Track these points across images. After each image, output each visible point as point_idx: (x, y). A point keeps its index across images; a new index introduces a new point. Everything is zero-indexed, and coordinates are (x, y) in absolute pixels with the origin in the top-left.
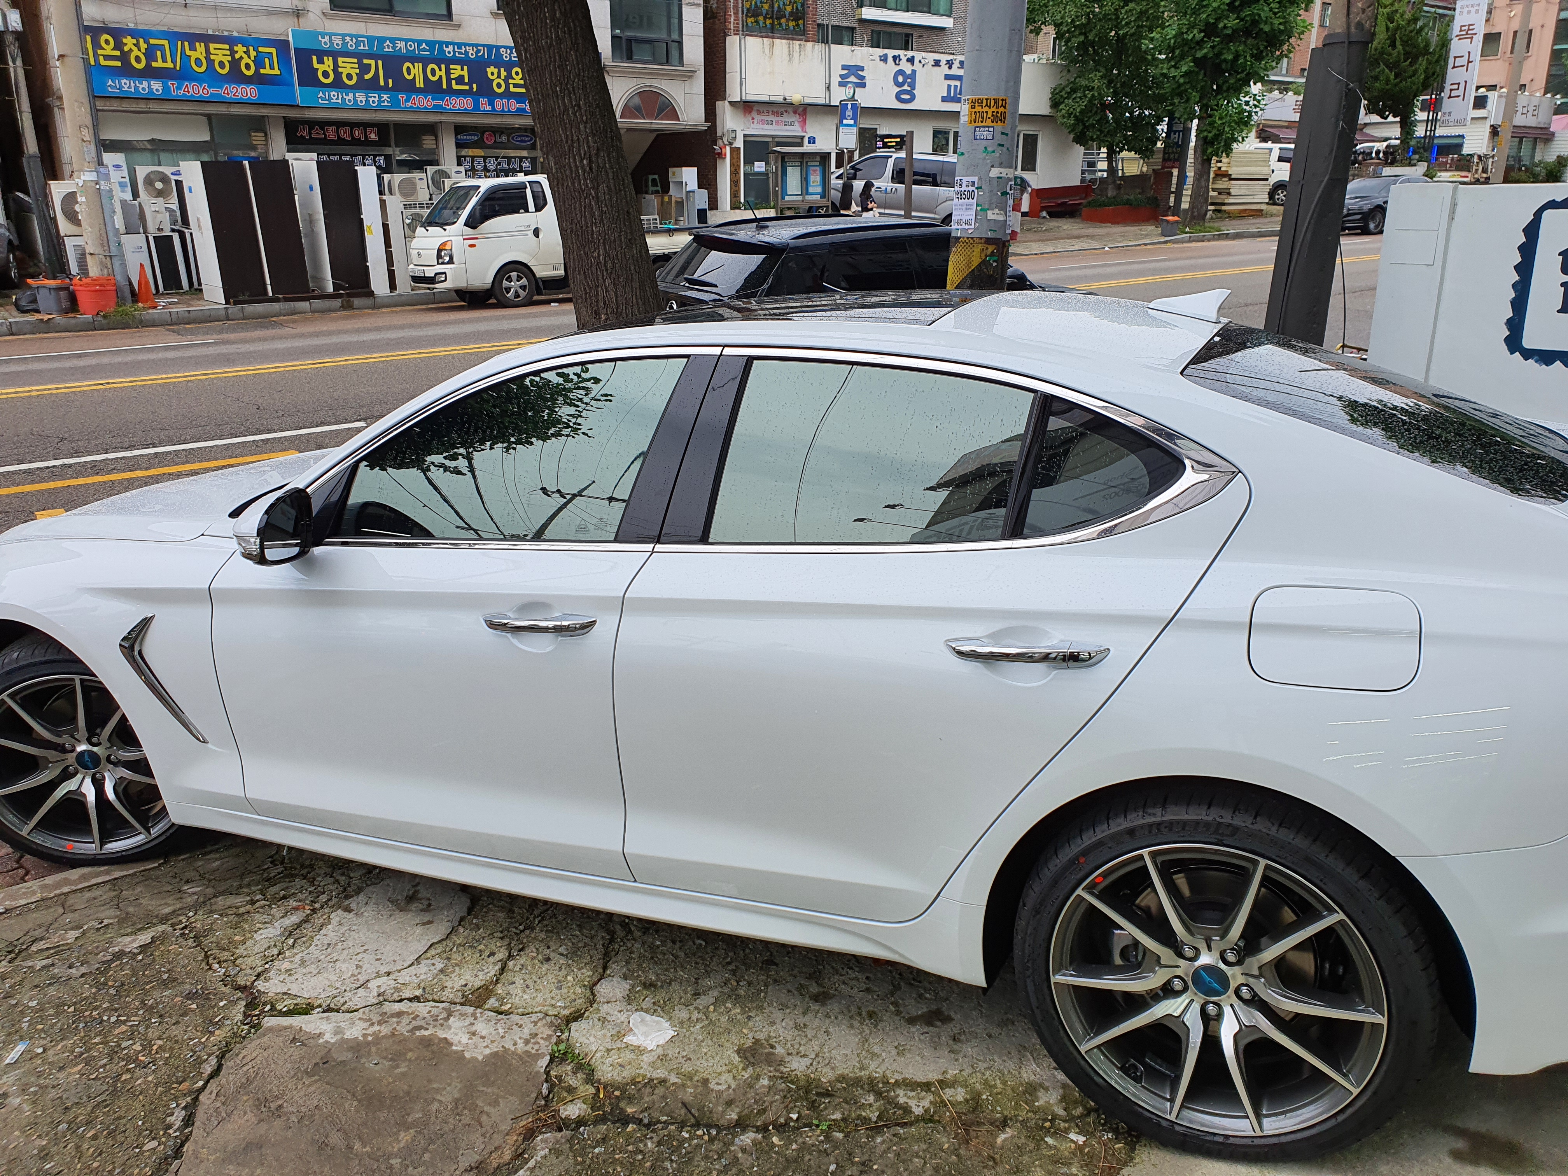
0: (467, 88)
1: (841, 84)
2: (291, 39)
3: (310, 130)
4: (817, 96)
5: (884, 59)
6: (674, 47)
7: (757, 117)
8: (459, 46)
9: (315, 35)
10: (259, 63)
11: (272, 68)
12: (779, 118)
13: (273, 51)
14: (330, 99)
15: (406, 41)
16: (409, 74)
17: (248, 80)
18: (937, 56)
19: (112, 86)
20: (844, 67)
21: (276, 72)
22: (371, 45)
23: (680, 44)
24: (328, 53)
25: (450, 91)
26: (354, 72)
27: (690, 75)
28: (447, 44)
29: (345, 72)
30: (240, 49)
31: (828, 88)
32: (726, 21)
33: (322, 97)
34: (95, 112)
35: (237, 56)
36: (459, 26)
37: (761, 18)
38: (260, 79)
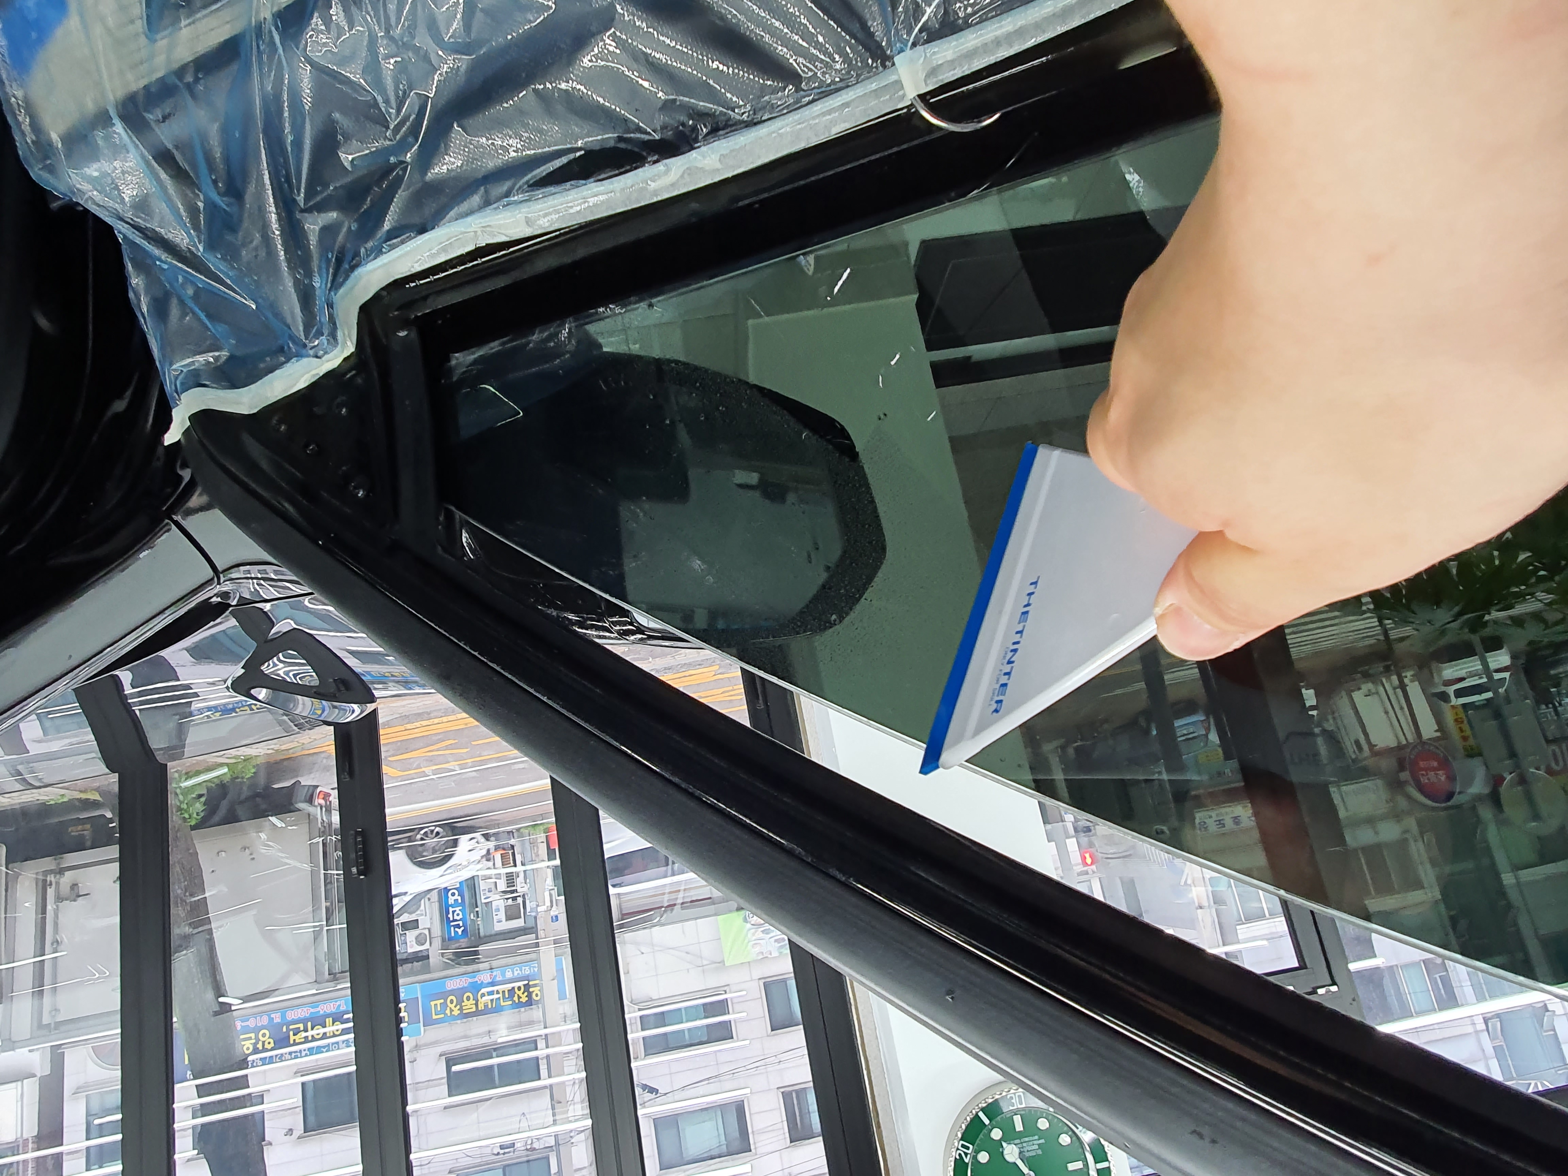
0: (291, 1027)
2: (423, 1028)
10: (443, 1005)
11: (436, 1005)
13: (434, 1017)
17: (452, 992)
21: (433, 1003)
25: (304, 1021)
27: (79, 1089)
30: (456, 1012)
35: (458, 1007)
36: (296, 1076)
38: (444, 995)
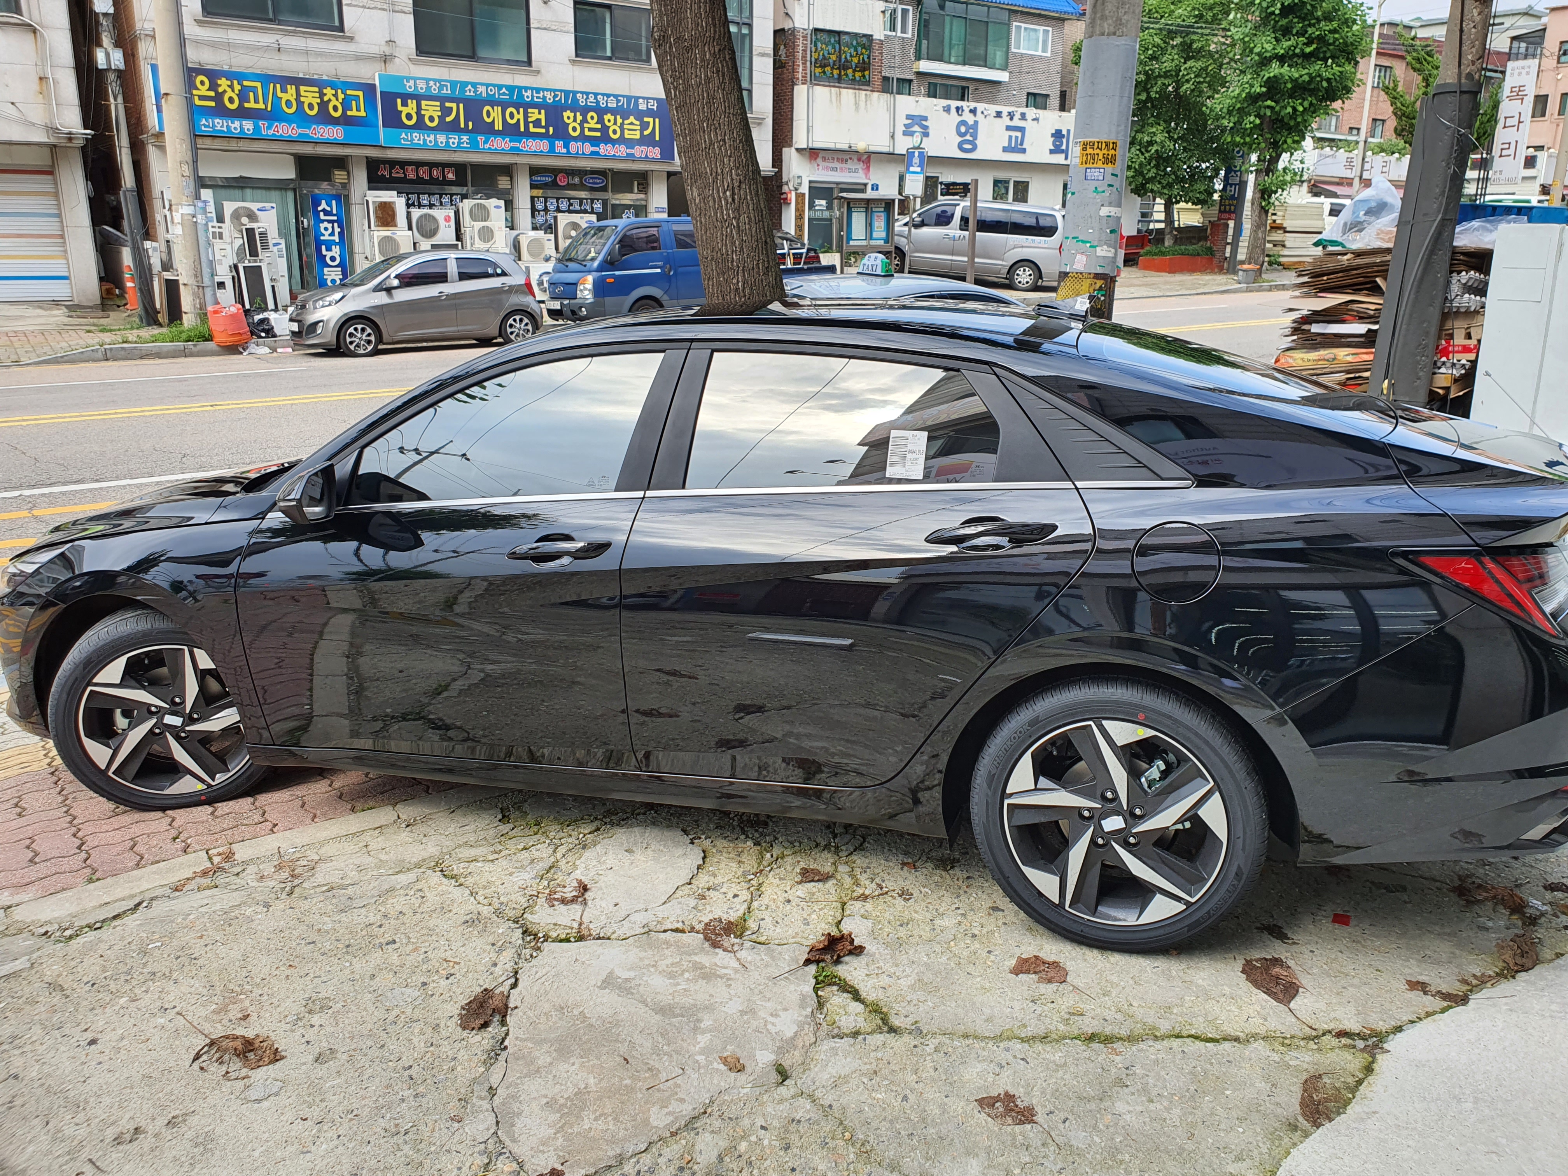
0: (543, 131)
1: (905, 133)
2: (377, 83)
3: (391, 168)
4: (881, 144)
5: (947, 109)
7: (823, 164)
8: (538, 90)
9: (400, 79)
10: (346, 105)
11: (358, 110)
12: (844, 165)
14: (412, 139)
15: (487, 85)
16: (489, 116)
17: (335, 122)
18: (999, 108)
19: (206, 125)
20: (908, 117)
22: (453, 89)
23: (750, 92)
24: (412, 96)
25: (528, 134)
26: (436, 114)
27: (758, 122)
28: (526, 89)
29: (427, 114)
31: (893, 137)
32: (794, 71)
33: (405, 137)
35: (326, 99)
36: (538, 72)
37: (828, 69)
38: (345, 120)
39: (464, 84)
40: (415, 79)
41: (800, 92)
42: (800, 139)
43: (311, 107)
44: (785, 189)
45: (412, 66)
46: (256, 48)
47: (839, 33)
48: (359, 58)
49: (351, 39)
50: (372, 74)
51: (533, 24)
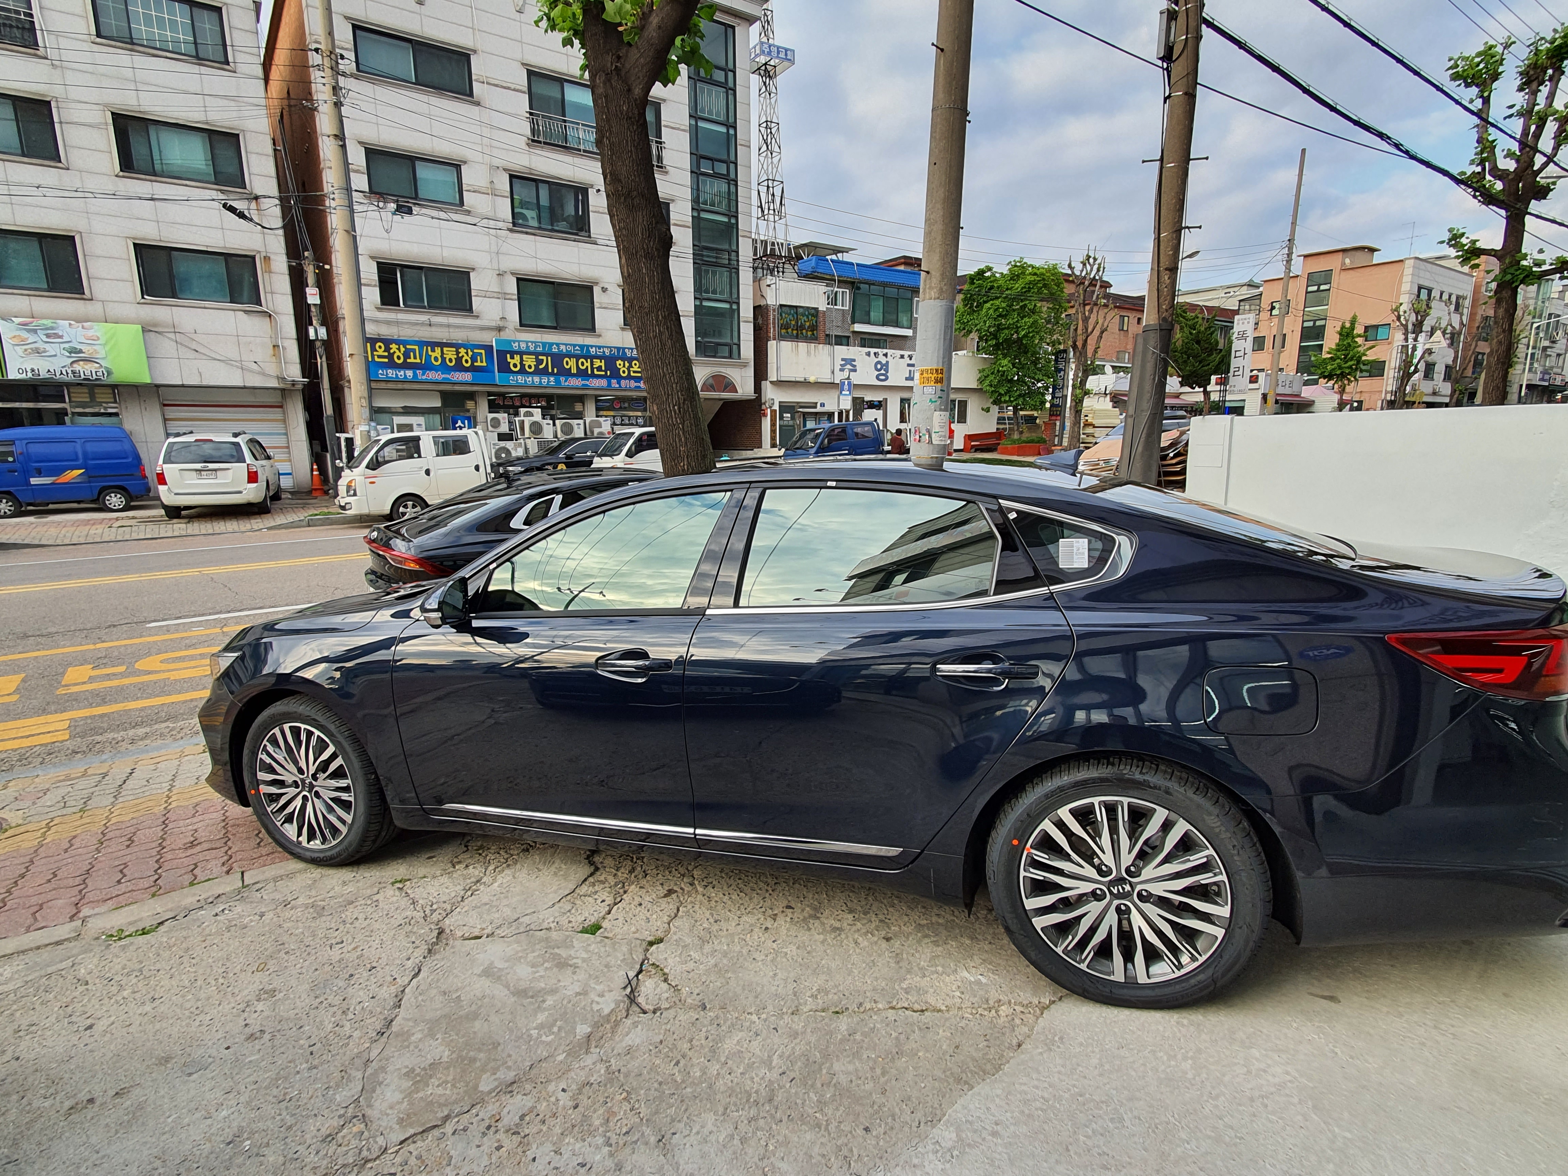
0: (603, 373)
1: (842, 370)
2: (494, 344)
3: (503, 399)
4: (826, 377)
5: (868, 354)
6: (735, 347)
7: (788, 391)
8: (600, 347)
9: (509, 342)
10: (474, 359)
11: (482, 362)
13: (483, 352)
14: (517, 380)
15: (566, 345)
16: (567, 364)
17: (466, 370)
18: (902, 352)
19: (381, 373)
20: (843, 360)
21: (484, 364)
22: (544, 347)
23: (739, 346)
24: (517, 353)
25: (593, 376)
26: (533, 364)
27: (745, 365)
28: (592, 346)
29: (527, 364)
30: (462, 351)
31: (832, 372)
32: (767, 332)
33: (513, 379)
34: (370, 390)
35: (460, 355)
36: (600, 336)
37: (789, 330)
38: (473, 369)
39: (551, 344)
40: (519, 342)
41: (772, 345)
42: (772, 376)
43: (451, 360)
44: (763, 407)
45: (518, 334)
46: (416, 324)
47: (796, 307)
48: (483, 329)
49: (477, 317)
50: (491, 339)
51: (596, 305)
